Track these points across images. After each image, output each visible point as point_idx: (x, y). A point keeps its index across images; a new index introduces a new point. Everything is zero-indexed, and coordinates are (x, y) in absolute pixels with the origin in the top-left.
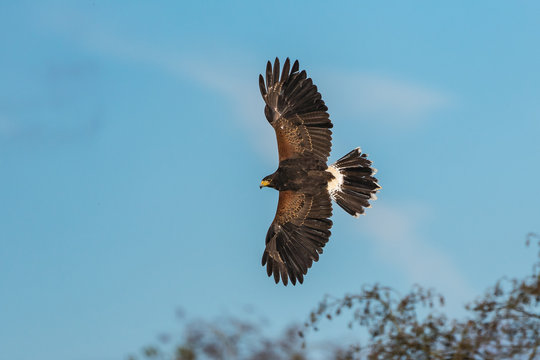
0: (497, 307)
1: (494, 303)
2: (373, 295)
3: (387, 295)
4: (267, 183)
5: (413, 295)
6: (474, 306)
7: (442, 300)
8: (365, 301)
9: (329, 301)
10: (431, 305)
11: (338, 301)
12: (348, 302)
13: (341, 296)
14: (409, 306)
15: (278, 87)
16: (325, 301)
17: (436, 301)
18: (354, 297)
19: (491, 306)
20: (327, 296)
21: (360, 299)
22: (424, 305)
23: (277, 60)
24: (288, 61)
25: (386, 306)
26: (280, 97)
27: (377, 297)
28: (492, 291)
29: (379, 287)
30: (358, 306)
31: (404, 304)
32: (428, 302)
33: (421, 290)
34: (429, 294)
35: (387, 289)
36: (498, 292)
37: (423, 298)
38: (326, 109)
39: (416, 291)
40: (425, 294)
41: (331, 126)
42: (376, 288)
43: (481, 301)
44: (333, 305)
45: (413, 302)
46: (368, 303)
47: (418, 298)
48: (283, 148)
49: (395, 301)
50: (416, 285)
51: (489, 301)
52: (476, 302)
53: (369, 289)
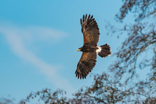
0: (81, 94)
1: (81, 93)
2: (46, 91)
3: (50, 91)
4: (80, 50)
5: (57, 91)
6: (75, 94)
7: (66, 93)
8: (43, 93)
9: (33, 93)
10: (62, 94)
11: (35, 93)
12: (38, 94)
13: (36, 92)
14: (56, 94)
15: (86, 22)
16: (31, 93)
17: (64, 93)
18: (40, 92)
19: (80, 94)
20: (32, 92)
21: (42, 93)
22: (60, 94)
23: (87, 15)
24: (90, 15)
25: (49, 95)
26: (86, 25)
27: (47, 92)
28: (80, 90)
29: (47, 89)
30: (41, 95)
31: (54, 94)
32: (61, 93)
33: (59, 90)
34: (62, 91)
35: (50, 90)
36: (82, 90)
37: (60, 92)
38: (99, 29)
39: (58, 90)
40: (61, 91)
41: (100, 34)
42: (46, 89)
43: (77, 93)
44: (34, 94)
45: (57, 93)
46: (44, 94)
47: (59, 92)
48: (85, 40)
49: (52, 93)
50: (58, 88)
51: (79, 93)
52: (75, 93)
53: (44, 90)
